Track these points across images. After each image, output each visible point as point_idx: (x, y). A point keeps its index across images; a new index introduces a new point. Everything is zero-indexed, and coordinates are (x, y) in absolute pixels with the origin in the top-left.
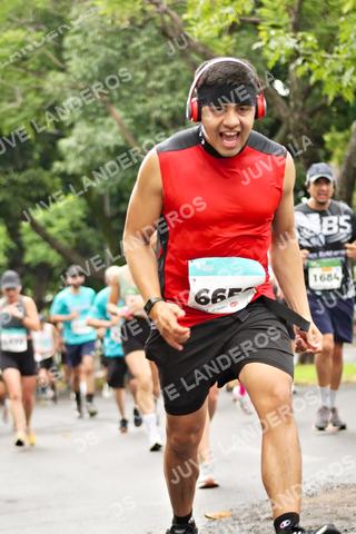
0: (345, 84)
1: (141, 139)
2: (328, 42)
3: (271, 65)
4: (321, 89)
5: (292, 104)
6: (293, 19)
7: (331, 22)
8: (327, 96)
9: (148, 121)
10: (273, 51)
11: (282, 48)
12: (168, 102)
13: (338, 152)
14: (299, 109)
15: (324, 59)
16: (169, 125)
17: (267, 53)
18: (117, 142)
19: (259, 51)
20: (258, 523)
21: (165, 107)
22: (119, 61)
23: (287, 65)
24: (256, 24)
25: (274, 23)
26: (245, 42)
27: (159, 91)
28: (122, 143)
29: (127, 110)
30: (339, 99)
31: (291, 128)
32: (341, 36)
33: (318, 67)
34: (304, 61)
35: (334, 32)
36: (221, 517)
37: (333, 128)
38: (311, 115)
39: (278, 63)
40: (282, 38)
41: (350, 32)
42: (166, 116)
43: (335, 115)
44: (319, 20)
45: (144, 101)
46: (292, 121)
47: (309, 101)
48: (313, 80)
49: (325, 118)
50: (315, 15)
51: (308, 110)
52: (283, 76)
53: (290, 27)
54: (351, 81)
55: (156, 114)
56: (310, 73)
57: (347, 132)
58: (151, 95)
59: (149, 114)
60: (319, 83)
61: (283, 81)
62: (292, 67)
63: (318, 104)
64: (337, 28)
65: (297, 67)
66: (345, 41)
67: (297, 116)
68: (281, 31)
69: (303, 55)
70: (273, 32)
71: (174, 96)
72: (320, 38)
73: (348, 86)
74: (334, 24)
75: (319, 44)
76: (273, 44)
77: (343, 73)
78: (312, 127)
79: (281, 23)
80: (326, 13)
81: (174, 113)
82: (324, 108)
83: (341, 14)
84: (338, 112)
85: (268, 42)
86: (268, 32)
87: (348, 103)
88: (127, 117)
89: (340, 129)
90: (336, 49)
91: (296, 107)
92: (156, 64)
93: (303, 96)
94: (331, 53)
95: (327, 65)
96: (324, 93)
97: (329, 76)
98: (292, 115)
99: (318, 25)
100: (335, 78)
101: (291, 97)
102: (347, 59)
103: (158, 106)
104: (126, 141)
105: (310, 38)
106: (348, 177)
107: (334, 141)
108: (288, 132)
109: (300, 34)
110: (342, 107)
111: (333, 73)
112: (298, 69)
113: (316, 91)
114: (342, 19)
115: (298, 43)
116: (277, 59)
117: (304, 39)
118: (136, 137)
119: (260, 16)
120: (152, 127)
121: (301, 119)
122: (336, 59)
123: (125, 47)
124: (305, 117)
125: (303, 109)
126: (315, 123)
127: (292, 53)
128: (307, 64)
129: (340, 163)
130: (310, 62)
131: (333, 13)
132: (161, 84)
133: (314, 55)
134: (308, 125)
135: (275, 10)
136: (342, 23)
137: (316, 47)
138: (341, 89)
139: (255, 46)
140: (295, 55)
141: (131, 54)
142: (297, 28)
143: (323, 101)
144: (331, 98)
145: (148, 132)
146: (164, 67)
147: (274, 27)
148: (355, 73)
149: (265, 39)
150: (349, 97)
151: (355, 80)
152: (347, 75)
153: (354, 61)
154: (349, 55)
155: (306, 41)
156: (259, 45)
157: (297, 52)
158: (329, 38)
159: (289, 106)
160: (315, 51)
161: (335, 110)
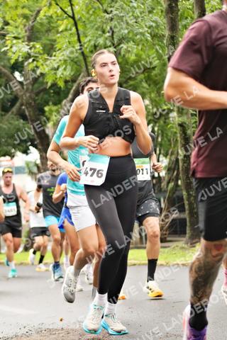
0: (58, 76)
2: (50, 49)
3: (12, 61)
4: (44, 78)
5: (25, 87)
6: (27, 34)
7: (52, 36)
8: (47, 83)
10: (14, 53)
11: (20, 52)
13: (53, 118)
14: (30, 90)
15: (46, 59)
17: (10, 54)
19: (5, 53)
23: (22, 63)
24: (4, 35)
25: (16, 35)
30: (54, 85)
31: (24, 101)
32: (58, 46)
33: (42, 64)
34: (34, 60)
35: (53, 43)
37: (51, 103)
38: (37, 94)
39: (17, 60)
40: (20, 45)
41: (63, 44)
43: (52, 94)
44: (44, 35)
46: (25, 98)
47: (36, 85)
48: (39, 72)
49: (46, 96)
50: (42, 32)
51: (35, 91)
52: (20, 69)
53: (26, 39)
54: (62, 74)
56: (37, 67)
57: (59, 106)
60: (42, 75)
61: (20, 72)
62: (26, 64)
63: (42, 88)
64: (55, 41)
65: (29, 64)
66: (60, 49)
67: (28, 95)
68: (20, 41)
69: (33, 56)
70: (15, 41)
72: (44, 46)
73: (61, 77)
74: (54, 38)
75: (44, 49)
76: (14, 49)
77: (58, 69)
78: (38, 102)
79: (20, 36)
80: (48, 31)
82: (45, 90)
83: (58, 32)
84: (54, 93)
85: (11, 47)
86: (12, 41)
87: (60, 87)
89: (55, 104)
90: (54, 53)
91: (27, 89)
93: (32, 83)
94: (51, 56)
95: (47, 63)
96: (45, 81)
97: (49, 70)
98: (25, 94)
99: (43, 38)
100: (53, 72)
105: (38, 46)
107: (51, 111)
108: (22, 105)
109: (32, 43)
110: (57, 90)
111: (52, 69)
112: (29, 65)
113: (41, 79)
114: (59, 35)
115: (30, 49)
116: (16, 58)
117: (34, 46)
119: (7, 31)
121: (30, 96)
122: (54, 60)
124: (33, 96)
125: (32, 90)
126: (39, 99)
127: (26, 55)
128: (35, 62)
130: (37, 61)
131: (53, 31)
133: (40, 57)
134: (35, 101)
135: (16, 27)
136: (58, 38)
137: (42, 52)
138: (56, 79)
139: (3, 50)
140: (28, 56)
142: (30, 39)
143: (44, 86)
144: (49, 84)
147: (15, 38)
148: (65, 69)
149: (9, 45)
150: (61, 84)
151: (65, 73)
152: (60, 69)
153: (65, 61)
154: (62, 58)
155: (35, 48)
156: (6, 49)
157: (29, 54)
158: (50, 46)
159: (23, 88)
160: (41, 54)
161: (52, 91)
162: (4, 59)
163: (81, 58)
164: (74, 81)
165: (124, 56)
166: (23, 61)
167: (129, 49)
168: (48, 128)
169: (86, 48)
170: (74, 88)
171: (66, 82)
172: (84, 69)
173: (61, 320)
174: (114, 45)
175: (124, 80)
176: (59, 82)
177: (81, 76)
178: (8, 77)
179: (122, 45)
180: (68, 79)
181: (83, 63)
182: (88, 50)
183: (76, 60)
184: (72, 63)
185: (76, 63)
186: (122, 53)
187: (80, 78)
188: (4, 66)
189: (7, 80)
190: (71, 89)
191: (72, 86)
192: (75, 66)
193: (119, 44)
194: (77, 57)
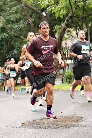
0: (61, 14)
1: (8, 25)
3: (42, 8)
4: (55, 15)
5: (47, 18)
8: (56, 16)
9: (10, 21)
10: (43, 4)
11: (45, 4)
12: (15, 16)
13: (58, 31)
14: (49, 19)
15: (56, 7)
16: (15, 22)
17: (41, 5)
18: (1, 26)
19: (39, 4)
20: (35, 125)
21: (14, 17)
22: (3, 5)
26: (36, 2)
27: (13, 13)
28: (3, 26)
29: (4, 18)
30: (59, 17)
33: (54, 9)
36: (25, 123)
38: (52, 21)
39: (44, 7)
40: (45, 1)
42: (14, 20)
43: (58, 21)
45: (9, 16)
47: (51, 18)
48: (52, 12)
49: (55, 22)
54: (62, 13)
55: (12, 19)
56: (52, 10)
58: (11, 14)
59: (10, 19)
60: (54, 13)
63: (54, 19)
66: (61, 3)
67: (48, 21)
69: (50, 6)
71: (17, 15)
73: (62, 14)
75: (55, 3)
76: (43, 3)
77: (60, 11)
81: (17, 19)
82: (55, 20)
85: (42, 2)
88: (4, 20)
90: (59, 5)
91: (48, 19)
92: (12, 6)
93: (50, 16)
94: (57, 6)
95: (56, 8)
96: (55, 16)
97: (57, 11)
101: (47, 16)
102: (62, 7)
103: (13, 17)
104: (4, 26)
106: (60, 38)
110: (60, 19)
111: (58, 11)
112: (49, 9)
113: (53, 15)
115: (49, 3)
116: (44, 6)
118: (6, 25)
120: (11, 22)
122: (59, 7)
123: (5, 1)
124: (50, 22)
125: (50, 19)
126: (53, 23)
128: (51, 8)
129: (58, 34)
132: (13, 12)
133: (53, 6)
134: (51, 24)
137: (54, 4)
138: (60, 15)
139: (38, 3)
140: (48, 6)
141: (6, 3)
143: (55, 18)
144: (57, 17)
145: (10, 24)
146: (14, 7)
148: (63, 11)
149: (41, 1)
150: (62, 17)
151: (63, 13)
152: (61, 11)
153: (63, 8)
154: (62, 6)
155: (51, 2)
156: (39, 2)
157: (49, 5)
158: (57, 2)
159: (46, 19)
160: (53, 5)
161: (58, 20)
162: (38, 7)
163: (70, 6)
164: (67, 16)
165: (87, 6)
166: (46, 8)
167: (90, 3)
168: (56, 35)
169: (72, 2)
170: (67, 19)
171: (64, 16)
172: (71, 11)
173: (62, 113)
174: (83, 1)
175: (87, 15)
176: (61, 16)
177: (69, 14)
178: (40, 14)
179: (87, 1)
180: (64, 15)
181: (71, 9)
182: (73, 3)
183: (68, 7)
184: (66, 8)
185: (68, 8)
186: (87, 4)
187: (69, 15)
188: (38, 10)
189: (39, 15)
190: (65, 19)
191: (66, 18)
192: (67, 10)
193: (86, 1)
194: (68, 6)
